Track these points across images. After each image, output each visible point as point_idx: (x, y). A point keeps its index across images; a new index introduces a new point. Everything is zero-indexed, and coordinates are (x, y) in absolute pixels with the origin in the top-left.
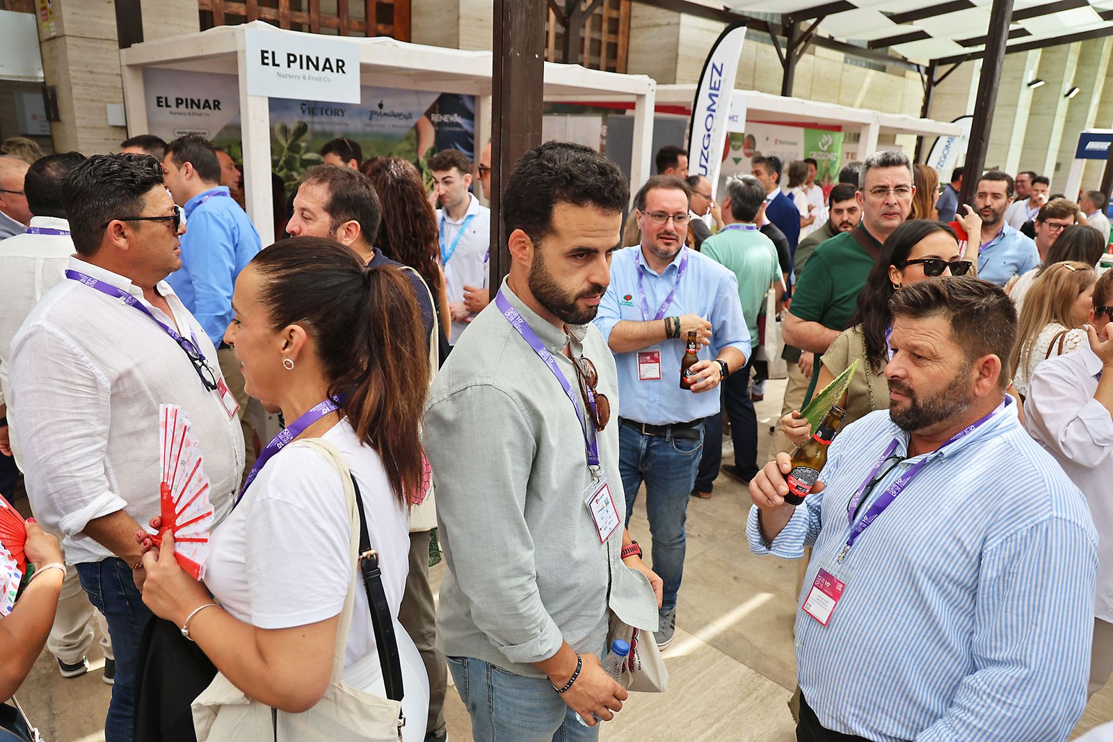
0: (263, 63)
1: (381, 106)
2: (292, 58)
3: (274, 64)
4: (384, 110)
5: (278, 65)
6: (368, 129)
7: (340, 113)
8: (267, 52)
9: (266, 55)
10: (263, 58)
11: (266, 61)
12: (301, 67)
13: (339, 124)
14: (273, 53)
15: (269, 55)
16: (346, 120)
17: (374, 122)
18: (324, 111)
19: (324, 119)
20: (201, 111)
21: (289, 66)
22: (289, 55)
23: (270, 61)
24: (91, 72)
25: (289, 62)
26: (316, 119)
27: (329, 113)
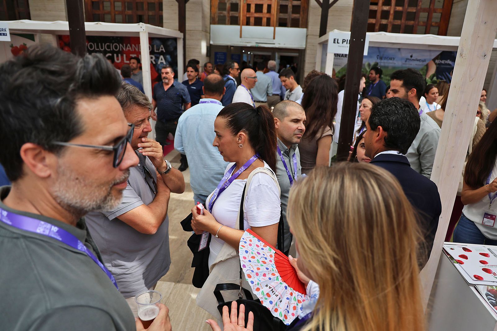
0: (334, 43)
1: (411, 56)
2: (344, 41)
3: (338, 43)
4: (412, 58)
5: (339, 43)
6: (404, 65)
7: (393, 59)
8: (336, 39)
9: (335, 40)
10: (334, 41)
11: (335, 42)
12: (347, 43)
13: (392, 63)
14: (338, 40)
15: (337, 40)
16: (395, 62)
17: (407, 63)
18: (386, 58)
19: (386, 61)
20: (340, 58)
21: (343, 43)
22: (343, 40)
23: (336, 42)
24: (313, 46)
25: (343, 42)
26: (382, 61)
27: (388, 59)
